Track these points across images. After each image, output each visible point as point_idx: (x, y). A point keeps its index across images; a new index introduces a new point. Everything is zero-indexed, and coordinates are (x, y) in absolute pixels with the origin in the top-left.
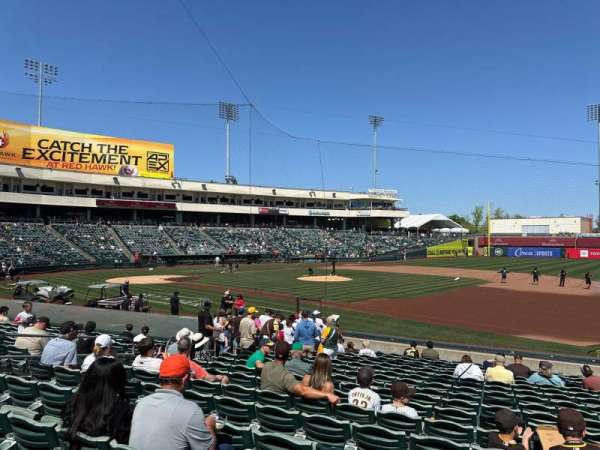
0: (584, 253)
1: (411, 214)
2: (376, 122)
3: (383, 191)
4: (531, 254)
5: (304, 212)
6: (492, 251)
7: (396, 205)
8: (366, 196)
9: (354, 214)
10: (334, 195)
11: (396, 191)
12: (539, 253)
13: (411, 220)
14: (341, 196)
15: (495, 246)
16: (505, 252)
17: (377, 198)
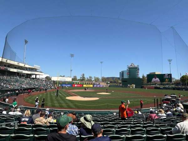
0: (76, 85)
1: (45, 74)
2: (26, 42)
5: (15, 70)
7: (38, 70)
8: (33, 67)
9: (29, 72)
10: (25, 65)
11: (40, 67)
13: (43, 76)
14: (27, 66)
15: (59, 84)
16: (61, 85)
17: (36, 68)
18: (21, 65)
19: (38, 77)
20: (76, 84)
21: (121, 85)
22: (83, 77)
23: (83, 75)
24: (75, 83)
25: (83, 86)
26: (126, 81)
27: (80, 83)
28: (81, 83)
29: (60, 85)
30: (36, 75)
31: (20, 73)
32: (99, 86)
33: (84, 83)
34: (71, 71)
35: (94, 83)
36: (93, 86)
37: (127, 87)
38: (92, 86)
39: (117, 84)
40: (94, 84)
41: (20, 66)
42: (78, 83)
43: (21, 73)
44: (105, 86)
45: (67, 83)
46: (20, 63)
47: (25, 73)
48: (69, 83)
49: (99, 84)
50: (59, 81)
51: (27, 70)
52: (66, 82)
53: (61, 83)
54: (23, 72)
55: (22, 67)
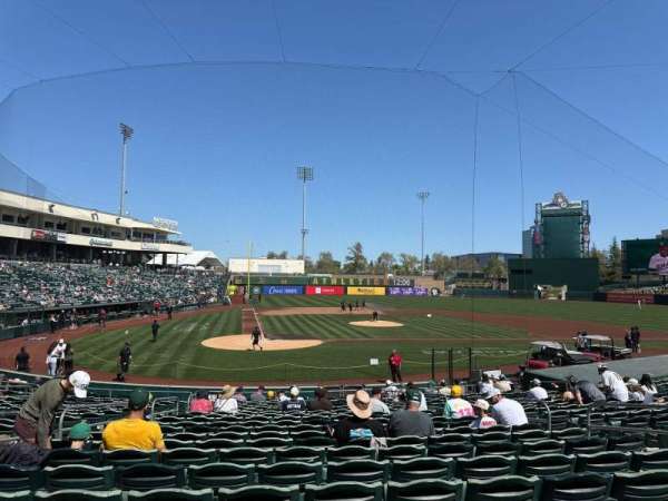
0: (318, 290)
1: (195, 249)
3: (166, 221)
4: (280, 291)
5: (83, 240)
6: (251, 289)
7: (170, 238)
8: (151, 227)
9: (137, 246)
10: (118, 221)
11: (177, 223)
12: (288, 291)
13: (191, 258)
14: (127, 223)
15: (253, 285)
16: (262, 290)
17: (162, 229)
18: (106, 219)
19: (171, 260)
20: (320, 284)
21: (506, 287)
22: (358, 257)
23: (358, 247)
24: (316, 282)
25: (346, 291)
26: (529, 272)
27: (334, 282)
28: (339, 280)
29: (256, 290)
30: (165, 254)
31: (104, 249)
32: (409, 291)
33: (351, 282)
34: (304, 233)
35: (391, 281)
36: (387, 292)
37: (531, 296)
38: (380, 291)
39: (487, 285)
40: (389, 286)
41: (101, 224)
42: (329, 280)
43: (107, 250)
44: (435, 292)
45: (285, 282)
46: (99, 214)
47: (121, 250)
48: (292, 281)
49: (412, 282)
50: (251, 274)
51: (129, 237)
52: (280, 279)
53: (262, 282)
54: (114, 246)
55: (108, 227)
